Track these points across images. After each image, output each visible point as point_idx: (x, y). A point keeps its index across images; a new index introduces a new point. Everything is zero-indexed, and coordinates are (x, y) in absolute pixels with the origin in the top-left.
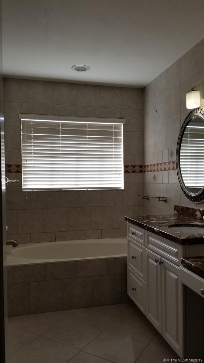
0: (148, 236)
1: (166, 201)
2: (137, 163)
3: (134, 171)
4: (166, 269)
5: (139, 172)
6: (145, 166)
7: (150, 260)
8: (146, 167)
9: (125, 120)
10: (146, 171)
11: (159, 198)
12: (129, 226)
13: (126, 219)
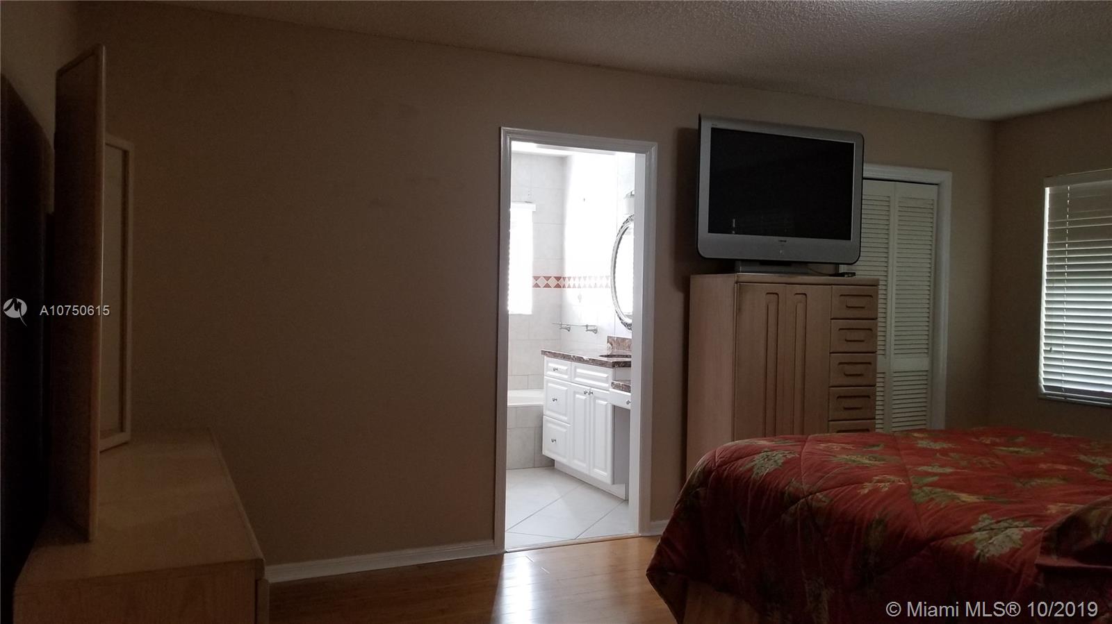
0: (576, 368)
1: (595, 331)
2: (554, 274)
3: (547, 286)
4: (596, 398)
5: (555, 287)
6: (564, 278)
7: (577, 396)
8: (567, 279)
9: (535, 206)
10: (567, 286)
11: (587, 326)
12: (548, 362)
13: (544, 353)
